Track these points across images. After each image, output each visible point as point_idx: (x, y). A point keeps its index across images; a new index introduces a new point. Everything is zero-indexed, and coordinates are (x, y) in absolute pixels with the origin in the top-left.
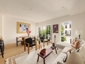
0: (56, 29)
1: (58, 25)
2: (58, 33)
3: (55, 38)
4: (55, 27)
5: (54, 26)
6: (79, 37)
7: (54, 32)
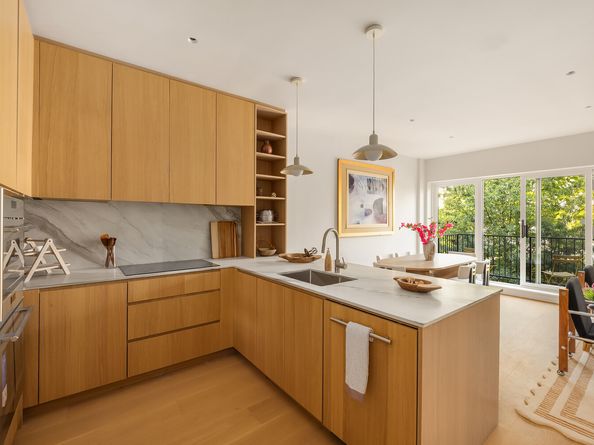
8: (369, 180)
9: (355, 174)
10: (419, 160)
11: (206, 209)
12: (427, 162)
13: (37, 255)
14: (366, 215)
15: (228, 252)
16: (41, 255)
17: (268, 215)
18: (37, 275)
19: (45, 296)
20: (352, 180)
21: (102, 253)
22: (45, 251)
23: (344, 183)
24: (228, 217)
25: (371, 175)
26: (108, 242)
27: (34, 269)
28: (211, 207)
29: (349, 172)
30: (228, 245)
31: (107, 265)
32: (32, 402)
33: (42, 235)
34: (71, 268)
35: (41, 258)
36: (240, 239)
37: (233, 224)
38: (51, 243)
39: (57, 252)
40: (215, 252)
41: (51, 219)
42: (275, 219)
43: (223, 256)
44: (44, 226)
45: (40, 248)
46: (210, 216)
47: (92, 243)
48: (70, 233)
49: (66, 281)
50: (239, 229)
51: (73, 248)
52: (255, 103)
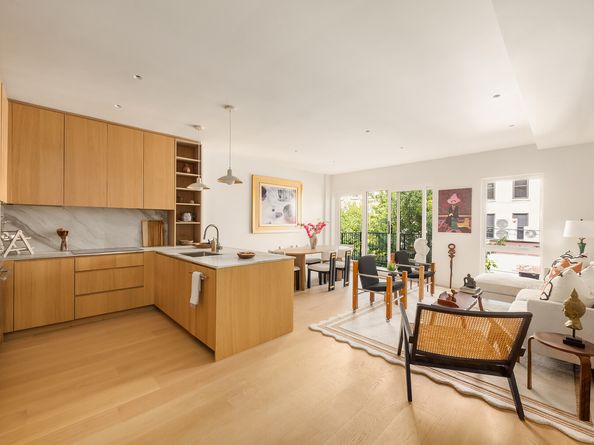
0: (456, 209)
1: (469, 191)
2: (467, 230)
3: (452, 256)
4: (454, 200)
5: (444, 195)
6: (582, 251)
7: (447, 225)
8: (280, 191)
9: (267, 186)
10: (325, 175)
11: (139, 212)
12: (332, 177)
13: (11, 240)
14: (277, 217)
15: (156, 242)
16: (14, 240)
17: (188, 217)
18: (10, 254)
19: (18, 265)
20: (264, 191)
21: (58, 241)
22: (16, 238)
23: (258, 193)
24: (157, 218)
25: (281, 187)
26: (62, 234)
27: (9, 250)
28: (143, 211)
29: (261, 185)
30: (156, 237)
31: (61, 249)
32: (9, 330)
33: (14, 228)
34: (35, 250)
35: (13, 244)
36: (166, 234)
37: (161, 222)
38: (20, 233)
39: (25, 239)
40: (146, 242)
41: (20, 218)
42: (194, 219)
43: (152, 244)
44: (15, 222)
45: (13, 236)
46: (142, 217)
47: (50, 234)
48: (34, 228)
49: (32, 257)
50: (166, 226)
51: (36, 237)
52: (175, 137)
